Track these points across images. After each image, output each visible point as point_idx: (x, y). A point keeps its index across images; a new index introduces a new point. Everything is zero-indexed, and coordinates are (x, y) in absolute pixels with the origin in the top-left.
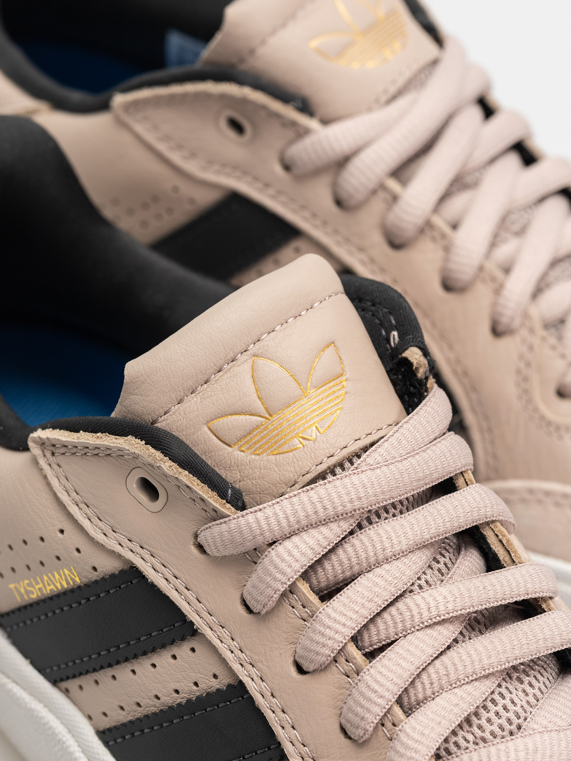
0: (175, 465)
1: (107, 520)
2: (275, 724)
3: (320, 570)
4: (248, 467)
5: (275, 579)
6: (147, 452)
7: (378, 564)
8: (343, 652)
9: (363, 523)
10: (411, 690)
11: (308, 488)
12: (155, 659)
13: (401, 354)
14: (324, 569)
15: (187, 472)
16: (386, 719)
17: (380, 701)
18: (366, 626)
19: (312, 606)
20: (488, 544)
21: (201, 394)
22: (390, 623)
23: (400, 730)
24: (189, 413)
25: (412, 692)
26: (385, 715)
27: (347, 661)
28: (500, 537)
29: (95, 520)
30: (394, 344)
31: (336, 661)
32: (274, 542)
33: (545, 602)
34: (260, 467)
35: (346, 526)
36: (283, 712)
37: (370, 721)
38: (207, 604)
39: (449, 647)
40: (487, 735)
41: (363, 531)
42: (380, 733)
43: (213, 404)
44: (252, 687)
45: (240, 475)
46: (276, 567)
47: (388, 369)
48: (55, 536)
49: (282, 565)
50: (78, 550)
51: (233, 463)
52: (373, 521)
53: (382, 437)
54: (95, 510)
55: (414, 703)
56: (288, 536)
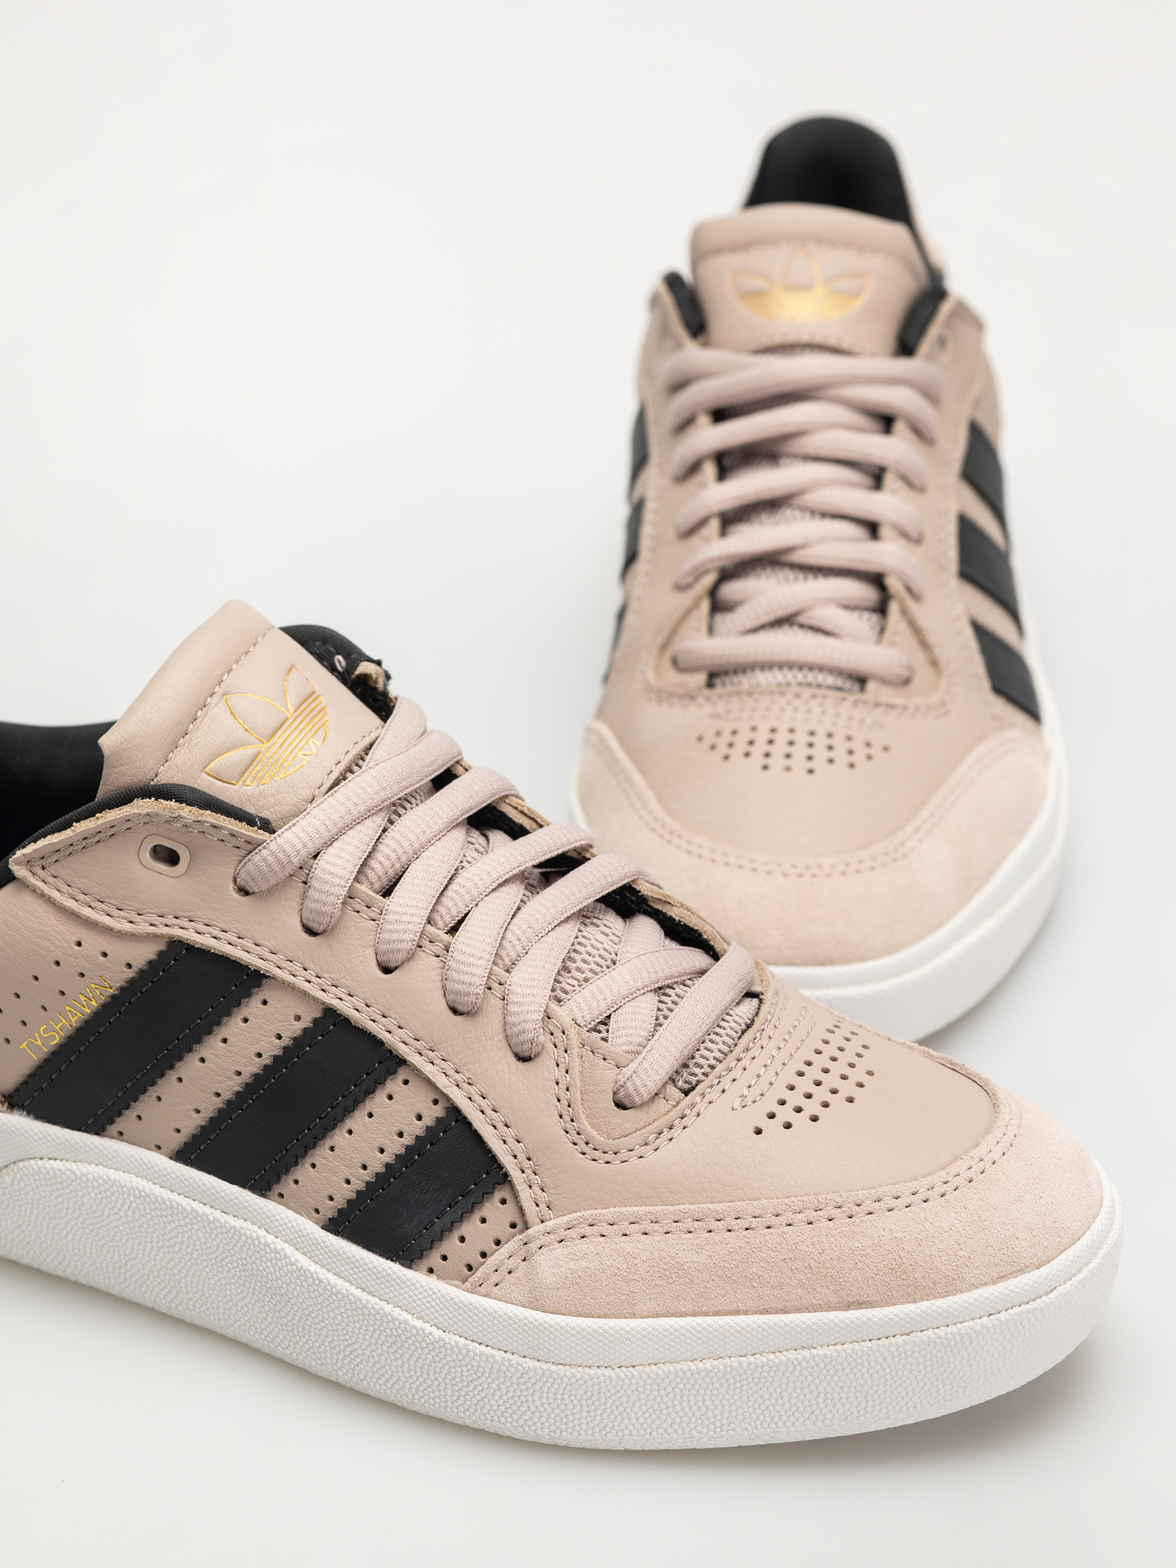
0: (194, 809)
1: (130, 906)
2: (380, 1031)
3: (369, 871)
4: (260, 799)
5: (334, 885)
6: (161, 806)
7: (423, 848)
8: (425, 935)
9: (392, 818)
10: (502, 951)
11: (331, 792)
12: (223, 1031)
13: (353, 673)
14: (373, 869)
15: (209, 812)
16: (491, 981)
17: (480, 962)
18: (433, 910)
19: (377, 902)
20: (510, 819)
21: (187, 744)
22: (456, 897)
23: (510, 985)
24: (182, 766)
25: (503, 953)
26: (488, 977)
27: (431, 942)
28: (520, 808)
29: (116, 913)
30: (341, 666)
31: (420, 947)
32: (319, 853)
33: (588, 852)
34: (273, 794)
35: (379, 821)
36: (384, 1016)
37: (478, 984)
38: (268, 943)
39: (519, 909)
40: (589, 975)
41: (395, 824)
42: (491, 997)
43: (203, 749)
44: (345, 1008)
45: (255, 809)
46: (330, 873)
47: (349, 685)
48: (72, 951)
49: (336, 870)
50: (105, 955)
51: (244, 800)
52: (401, 813)
53: (377, 738)
54: (112, 902)
55: (510, 964)
56: (329, 843)
